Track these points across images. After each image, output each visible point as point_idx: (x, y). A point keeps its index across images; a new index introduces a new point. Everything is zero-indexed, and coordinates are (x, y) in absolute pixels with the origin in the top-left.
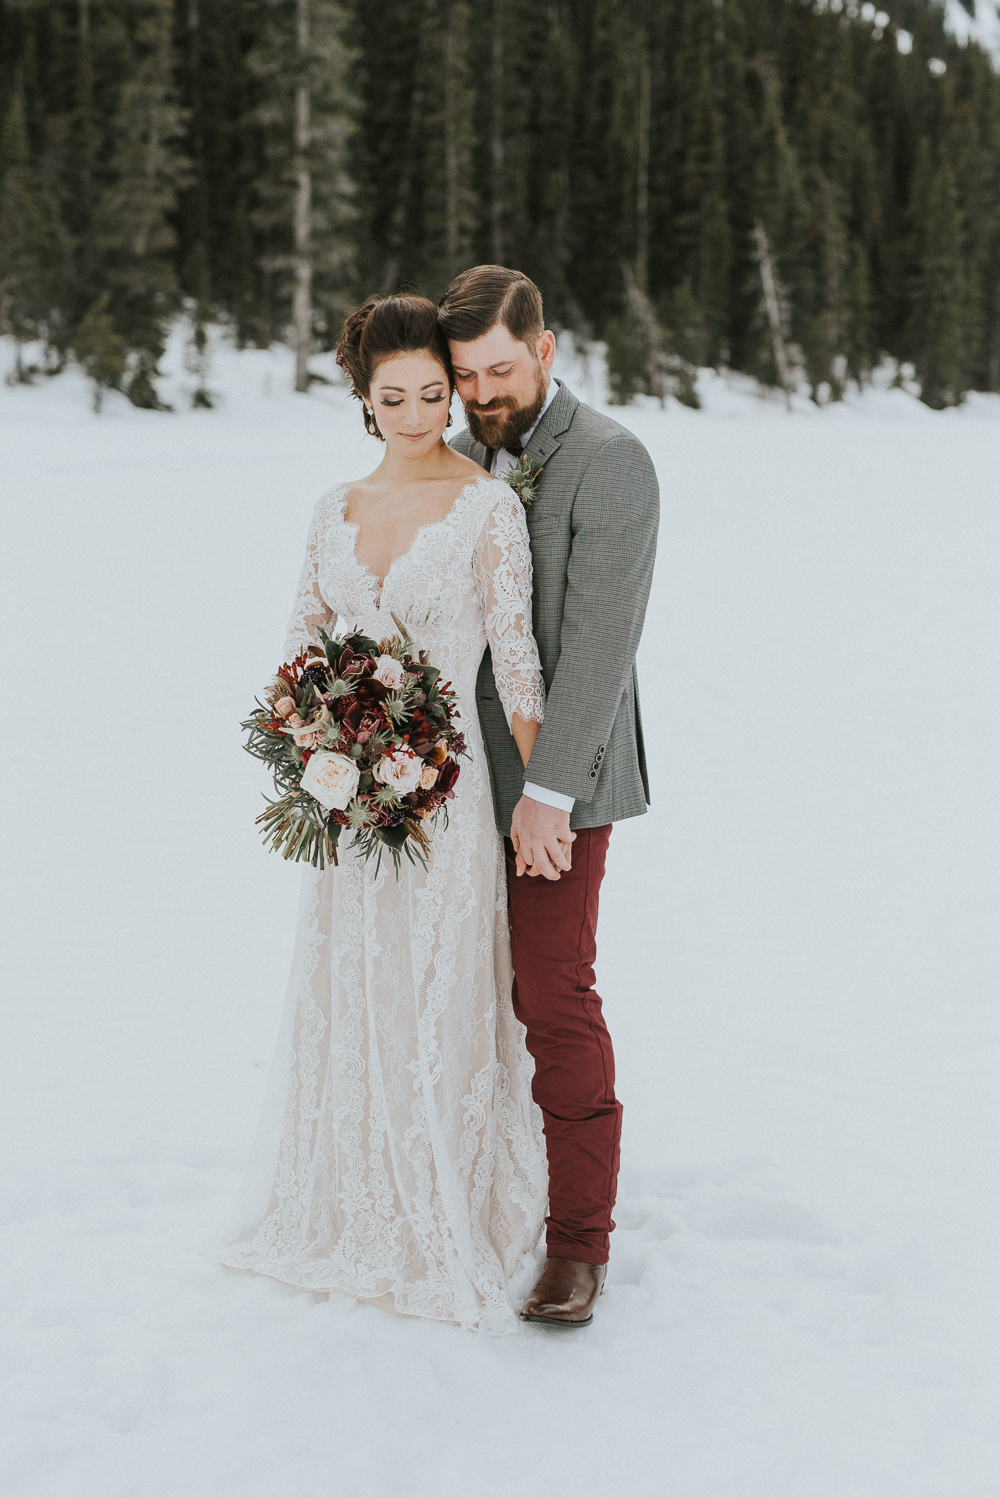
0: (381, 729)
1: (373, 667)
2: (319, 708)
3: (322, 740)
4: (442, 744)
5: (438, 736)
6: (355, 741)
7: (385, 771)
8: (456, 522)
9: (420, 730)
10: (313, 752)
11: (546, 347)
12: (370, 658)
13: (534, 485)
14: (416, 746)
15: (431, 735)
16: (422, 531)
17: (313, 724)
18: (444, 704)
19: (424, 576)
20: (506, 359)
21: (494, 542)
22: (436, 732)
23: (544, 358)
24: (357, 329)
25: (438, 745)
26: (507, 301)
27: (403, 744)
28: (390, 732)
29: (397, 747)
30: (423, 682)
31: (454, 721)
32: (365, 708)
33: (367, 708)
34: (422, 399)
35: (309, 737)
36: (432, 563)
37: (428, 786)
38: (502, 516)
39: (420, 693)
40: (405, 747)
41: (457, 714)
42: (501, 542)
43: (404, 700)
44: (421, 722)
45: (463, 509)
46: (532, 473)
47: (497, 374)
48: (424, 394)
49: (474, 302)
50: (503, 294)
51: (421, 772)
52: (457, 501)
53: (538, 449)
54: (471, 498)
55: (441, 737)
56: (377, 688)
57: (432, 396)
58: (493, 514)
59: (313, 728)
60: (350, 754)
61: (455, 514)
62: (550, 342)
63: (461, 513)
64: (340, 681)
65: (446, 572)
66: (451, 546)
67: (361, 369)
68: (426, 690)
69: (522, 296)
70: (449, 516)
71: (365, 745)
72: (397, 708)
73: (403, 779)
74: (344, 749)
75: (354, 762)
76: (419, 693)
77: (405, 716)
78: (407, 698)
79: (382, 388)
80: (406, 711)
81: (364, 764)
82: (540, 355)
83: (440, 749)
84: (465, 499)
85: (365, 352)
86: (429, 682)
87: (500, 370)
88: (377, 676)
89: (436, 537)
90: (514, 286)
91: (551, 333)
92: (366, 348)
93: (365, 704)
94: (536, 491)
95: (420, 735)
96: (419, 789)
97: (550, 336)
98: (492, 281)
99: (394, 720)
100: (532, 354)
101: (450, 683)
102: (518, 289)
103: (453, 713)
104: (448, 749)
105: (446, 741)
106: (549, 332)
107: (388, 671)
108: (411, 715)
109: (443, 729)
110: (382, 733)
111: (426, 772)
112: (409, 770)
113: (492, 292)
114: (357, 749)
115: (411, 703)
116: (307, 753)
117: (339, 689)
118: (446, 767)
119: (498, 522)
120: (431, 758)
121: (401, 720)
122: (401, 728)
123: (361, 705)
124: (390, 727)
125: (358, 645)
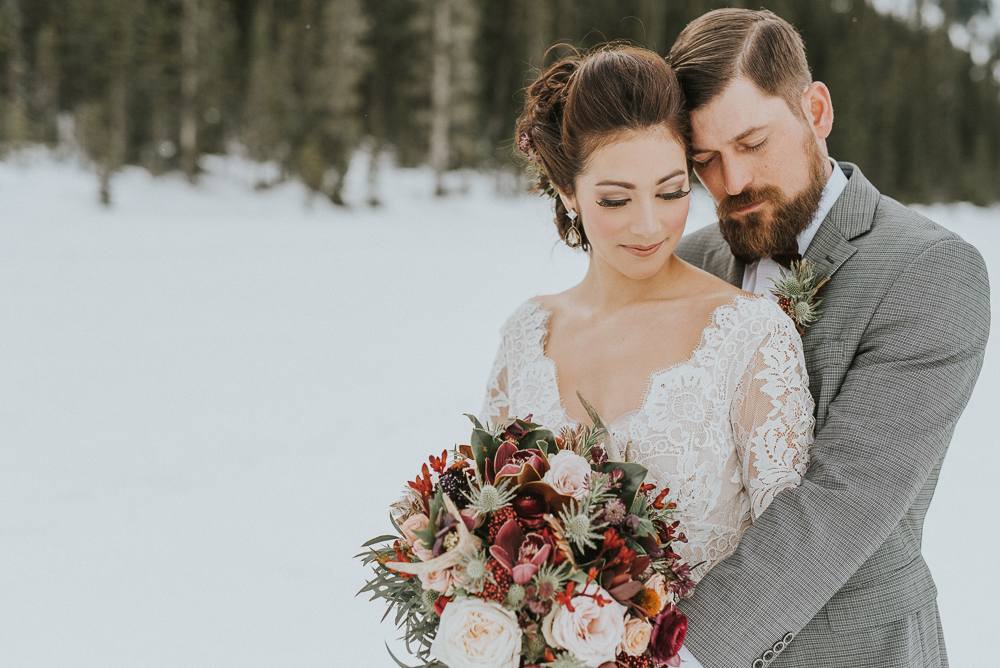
0: (554, 559)
1: (543, 468)
2: (454, 530)
3: (459, 580)
4: (656, 583)
5: (648, 570)
6: (512, 582)
7: (561, 627)
8: (710, 363)
9: (617, 560)
10: (450, 599)
11: (818, 108)
12: (539, 454)
13: (815, 300)
14: (614, 586)
15: (637, 569)
16: (657, 379)
17: (444, 556)
18: (659, 523)
19: (670, 445)
20: (756, 124)
21: (762, 389)
22: (643, 564)
23: (817, 122)
24: (553, 99)
25: (649, 585)
26: (748, 46)
27: (588, 583)
28: (569, 565)
29: (579, 589)
30: (622, 488)
31: (677, 547)
32: (529, 529)
33: (534, 530)
34: (658, 196)
35: (439, 576)
36: (680, 426)
37: (638, 649)
38: (774, 352)
39: (617, 502)
40: (593, 588)
41: (682, 538)
42: (772, 390)
43: (590, 515)
44: (620, 547)
45: (718, 343)
46: (813, 284)
47: (749, 148)
48: (661, 190)
49: (702, 53)
50: (741, 38)
51: (624, 630)
52: (707, 331)
53: (824, 256)
54: (728, 325)
55: (654, 572)
56: (548, 498)
57: (671, 190)
58: (761, 350)
59: (444, 561)
60: (504, 601)
61: (706, 350)
62: (822, 98)
63: (716, 348)
64: (488, 488)
65: (702, 438)
66: (708, 398)
67: (565, 158)
68: (627, 500)
69: (769, 37)
70: (698, 353)
71: (528, 584)
72: (579, 528)
73: (593, 641)
74: (495, 591)
75: (512, 614)
76: (614, 504)
77: (592, 540)
78: (595, 510)
79: (598, 185)
80: (594, 531)
81: (528, 618)
82: (811, 119)
83: (653, 590)
84: (719, 327)
85: (571, 133)
86: (631, 488)
87: (753, 140)
88: (548, 479)
89: (681, 387)
90: (757, 27)
91: (823, 85)
92: (574, 126)
93: (529, 522)
94: (817, 309)
95: (617, 569)
96: (623, 657)
97: (822, 90)
98: (724, 24)
99: (573, 545)
100: (796, 114)
101: (667, 490)
102: (763, 29)
103: (676, 535)
104: (666, 590)
105: (663, 577)
106: (819, 84)
107: (567, 472)
108: (601, 537)
109: (655, 559)
110: (555, 567)
111: (632, 629)
112: (602, 625)
113: (725, 36)
114: (517, 593)
115: (602, 518)
116: (441, 601)
117: (489, 499)
118: (663, 620)
119: (768, 361)
120: (637, 605)
121: (586, 547)
122: (585, 558)
123: (525, 524)
124: (566, 558)
125: (523, 434)
